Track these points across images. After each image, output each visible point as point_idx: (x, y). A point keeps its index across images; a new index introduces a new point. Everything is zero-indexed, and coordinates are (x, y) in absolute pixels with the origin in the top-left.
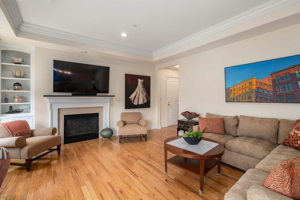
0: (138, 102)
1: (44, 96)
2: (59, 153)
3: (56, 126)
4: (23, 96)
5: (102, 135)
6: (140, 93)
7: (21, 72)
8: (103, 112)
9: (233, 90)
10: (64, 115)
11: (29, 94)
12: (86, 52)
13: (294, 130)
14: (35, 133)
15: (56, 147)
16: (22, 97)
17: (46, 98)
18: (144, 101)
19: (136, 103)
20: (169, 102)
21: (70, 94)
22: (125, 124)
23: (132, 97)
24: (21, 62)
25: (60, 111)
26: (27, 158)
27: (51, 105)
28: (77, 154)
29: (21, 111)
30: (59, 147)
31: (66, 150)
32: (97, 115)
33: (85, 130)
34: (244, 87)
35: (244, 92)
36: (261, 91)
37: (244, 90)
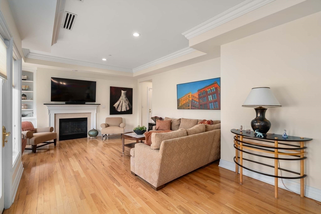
0: (121, 109)
1: (44, 104)
2: (55, 145)
3: (53, 126)
4: (28, 104)
5: (89, 135)
6: (123, 102)
7: (26, 86)
8: (91, 117)
9: (181, 101)
10: (60, 119)
11: (32, 102)
12: (77, 71)
14: (38, 131)
15: (53, 141)
16: (26, 105)
17: (45, 105)
18: (126, 109)
19: (119, 110)
20: (150, 110)
21: (64, 103)
22: (107, 126)
23: (116, 105)
24: (26, 79)
25: (56, 115)
26: (34, 145)
27: (49, 111)
28: (68, 146)
29: (26, 116)
30: (55, 141)
31: (61, 144)
32: (85, 119)
33: (76, 130)
34: (186, 99)
35: (186, 102)
36: (194, 101)
37: (186, 100)
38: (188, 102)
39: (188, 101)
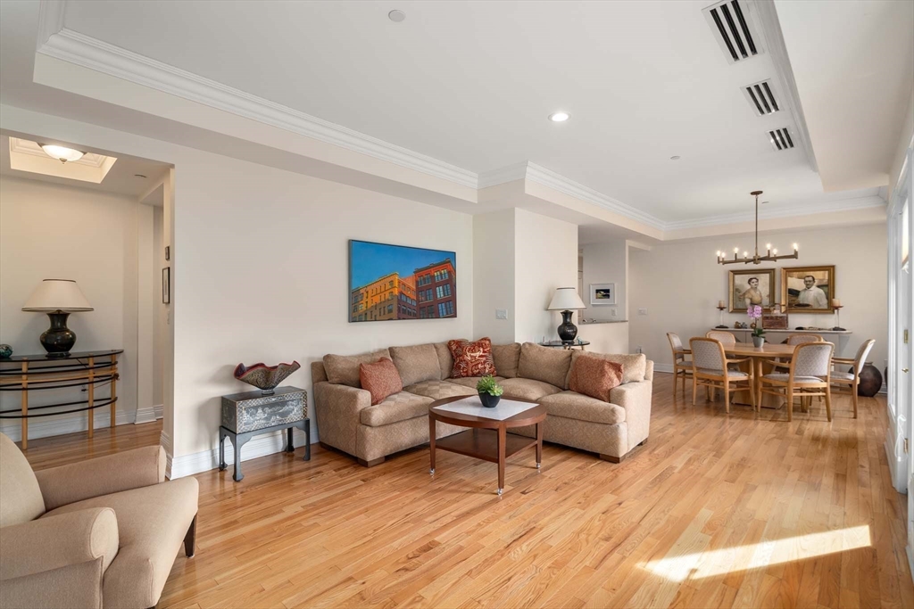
9: (365, 295)
13: (468, 354)
34: (383, 290)
35: (383, 300)
36: (404, 298)
37: (383, 295)
38: (388, 300)
39: (388, 296)
